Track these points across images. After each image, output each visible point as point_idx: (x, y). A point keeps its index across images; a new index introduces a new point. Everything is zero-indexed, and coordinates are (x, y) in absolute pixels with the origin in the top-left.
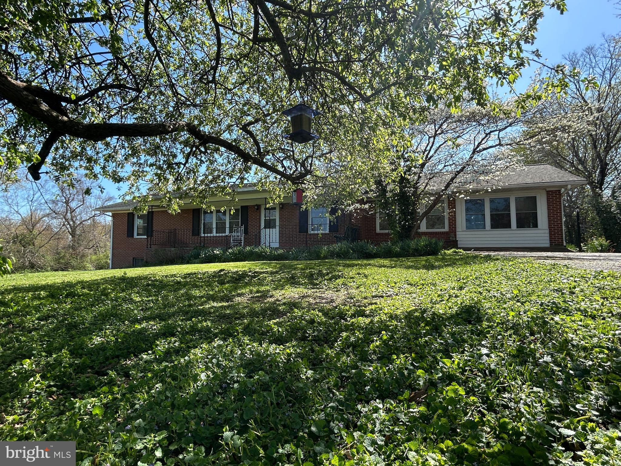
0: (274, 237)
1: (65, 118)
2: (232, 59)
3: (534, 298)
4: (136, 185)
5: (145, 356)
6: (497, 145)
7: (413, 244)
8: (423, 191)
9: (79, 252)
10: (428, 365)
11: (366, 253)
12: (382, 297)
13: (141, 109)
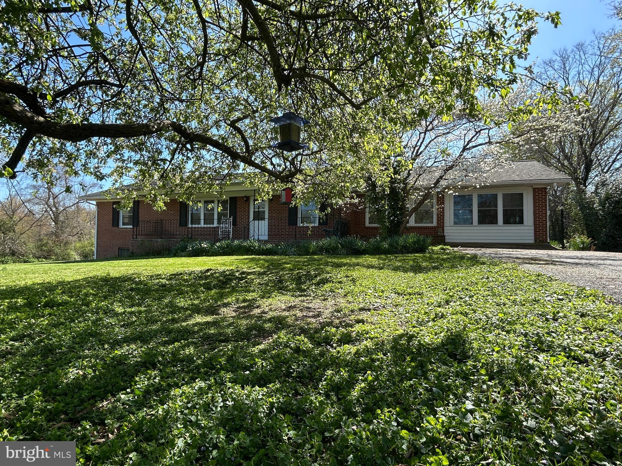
0: (263, 230)
1: (41, 119)
2: (220, 55)
3: (518, 327)
4: (119, 180)
5: (123, 396)
6: (486, 143)
7: (401, 241)
8: (412, 187)
9: (63, 239)
10: (412, 422)
11: (354, 249)
12: (369, 310)
13: (125, 104)
